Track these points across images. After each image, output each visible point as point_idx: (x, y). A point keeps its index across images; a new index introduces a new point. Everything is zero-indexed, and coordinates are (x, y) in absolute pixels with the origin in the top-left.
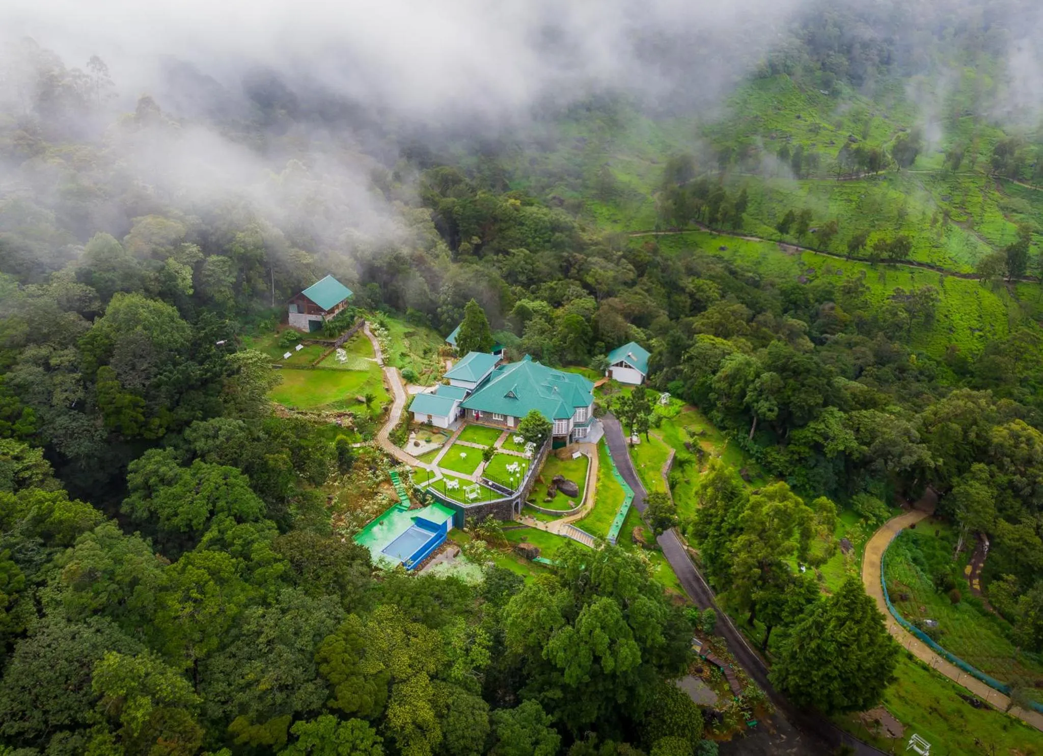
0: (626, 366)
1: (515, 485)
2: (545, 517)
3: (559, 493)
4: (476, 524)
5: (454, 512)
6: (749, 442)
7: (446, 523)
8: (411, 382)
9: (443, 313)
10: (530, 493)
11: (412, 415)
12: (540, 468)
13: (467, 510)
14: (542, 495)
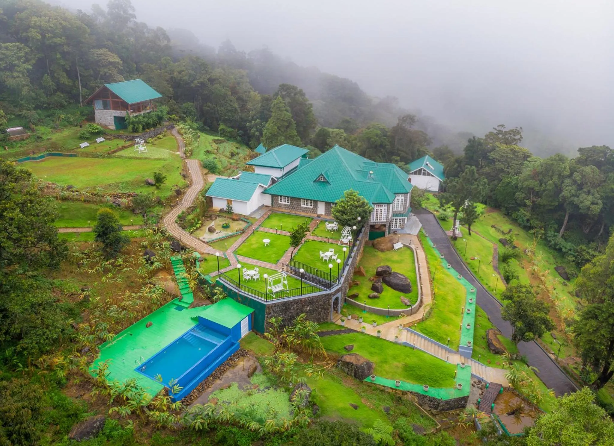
0: (424, 174)
1: (335, 274)
2: (374, 317)
3: (385, 287)
4: (282, 327)
5: (251, 310)
6: (559, 240)
7: (239, 325)
8: (213, 172)
9: (251, 128)
10: (350, 287)
11: (210, 200)
12: (358, 259)
13: (269, 307)
14: (365, 290)
